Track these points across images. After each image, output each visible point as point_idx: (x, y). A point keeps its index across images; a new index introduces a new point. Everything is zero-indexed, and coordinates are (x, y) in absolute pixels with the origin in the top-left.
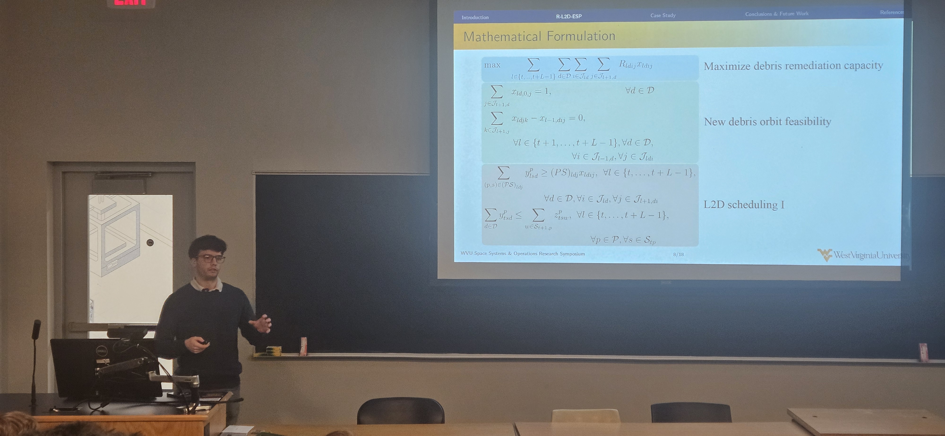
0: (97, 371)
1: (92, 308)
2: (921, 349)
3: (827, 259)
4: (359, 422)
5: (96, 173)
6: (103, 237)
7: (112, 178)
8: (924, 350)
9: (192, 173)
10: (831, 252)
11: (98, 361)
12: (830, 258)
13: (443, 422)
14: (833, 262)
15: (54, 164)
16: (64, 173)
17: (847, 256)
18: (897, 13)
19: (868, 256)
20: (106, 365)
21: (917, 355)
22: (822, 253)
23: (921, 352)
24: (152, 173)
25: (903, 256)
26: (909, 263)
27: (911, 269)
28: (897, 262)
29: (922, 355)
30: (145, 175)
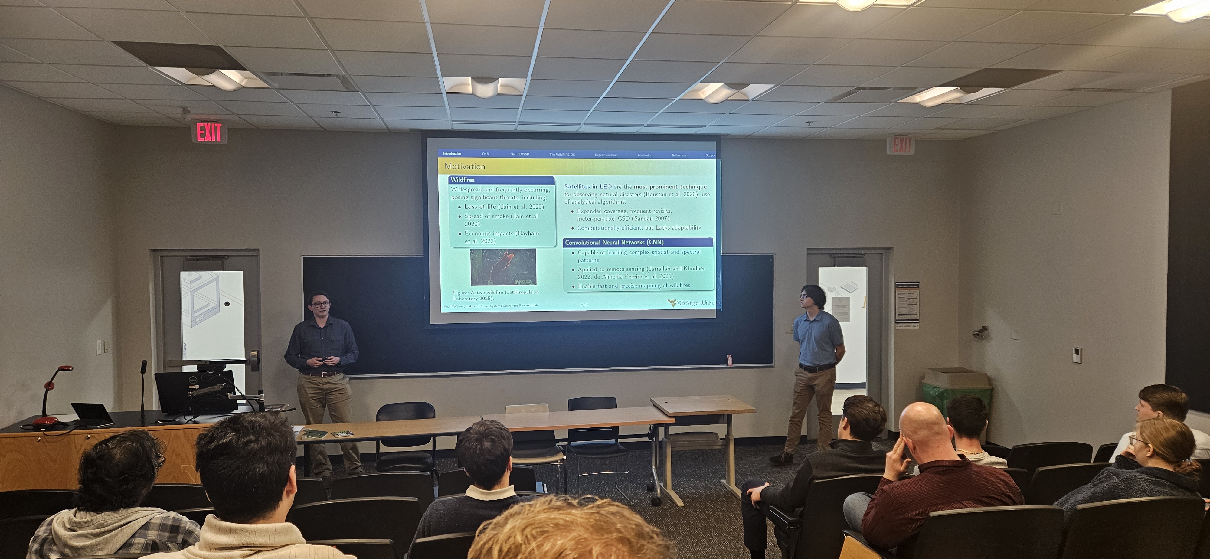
0: (190, 394)
1: (185, 349)
2: (728, 358)
3: (673, 306)
4: (378, 420)
5: (186, 256)
6: (192, 300)
7: (198, 260)
8: (730, 359)
9: (257, 256)
10: (675, 301)
11: (190, 387)
12: (675, 305)
13: (434, 417)
14: (677, 307)
15: (154, 250)
16: (162, 257)
17: (685, 304)
18: (711, 156)
19: (697, 303)
20: (197, 390)
21: (726, 363)
22: (671, 302)
23: (728, 360)
24: (228, 256)
25: (717, 303)
26: (721, 307)
27: (721, 311)
28: (714, 307)
29: (728, 362)
30: (222, 258)
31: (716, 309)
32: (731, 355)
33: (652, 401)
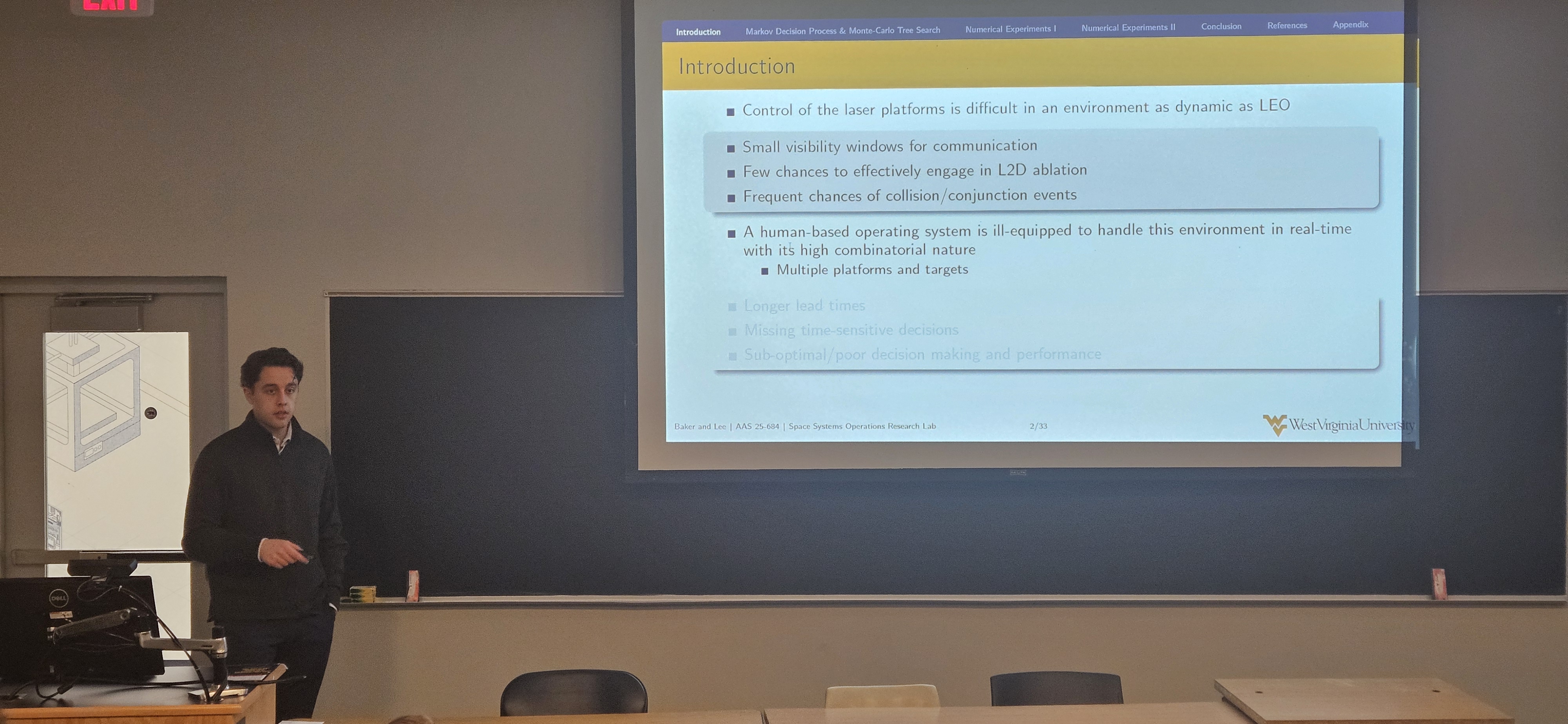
0: (51, 633)
2: (1435, 578)
3: (1278, 432)
4: (504, 713)
5: (57, 295)
7: (84, 303)
8: (1439, 579)
9: (221, 294)
10: (1284, 420)
11: (53, 616)
12: (1284, 430)
13: (644, 710)
14: (1289, 436)
16: (1, 296)
17: (1311, 427)
18: (1391, 25)
19: (1345, 426)
20: (68, 622)
21: (1428, 589)
22: (1271, 422)
23: (1435, 583)
24: (154, 295)
25: (1405, 426)
26: (1415, 438)
27: (1417, 447)
28: (1396, 436)
29: (1436, 588)
30: (141, 299)
31: (1402, 443)
32: (1443, 570)
33: (1218, 687)
